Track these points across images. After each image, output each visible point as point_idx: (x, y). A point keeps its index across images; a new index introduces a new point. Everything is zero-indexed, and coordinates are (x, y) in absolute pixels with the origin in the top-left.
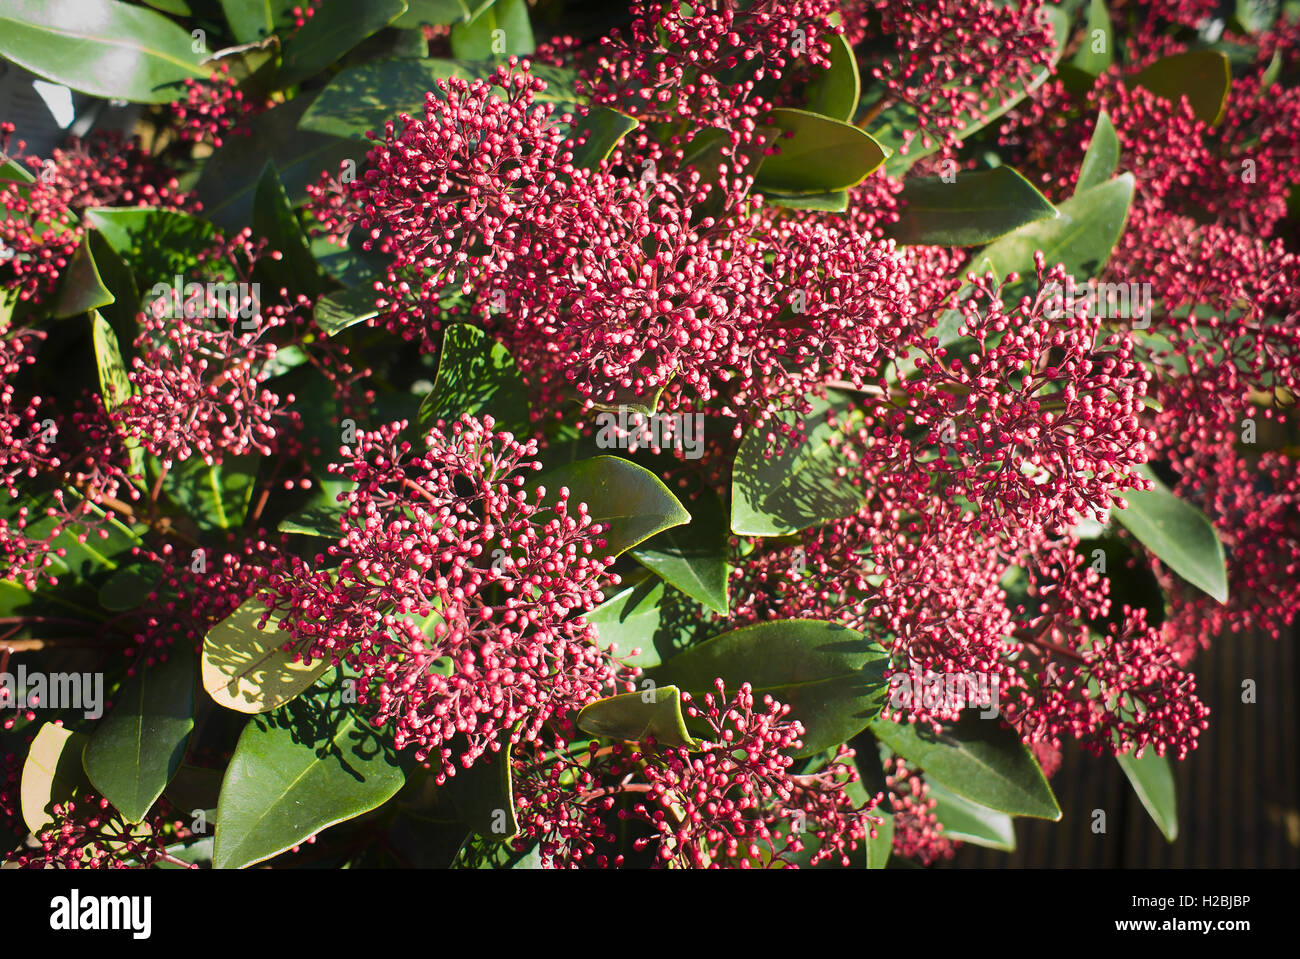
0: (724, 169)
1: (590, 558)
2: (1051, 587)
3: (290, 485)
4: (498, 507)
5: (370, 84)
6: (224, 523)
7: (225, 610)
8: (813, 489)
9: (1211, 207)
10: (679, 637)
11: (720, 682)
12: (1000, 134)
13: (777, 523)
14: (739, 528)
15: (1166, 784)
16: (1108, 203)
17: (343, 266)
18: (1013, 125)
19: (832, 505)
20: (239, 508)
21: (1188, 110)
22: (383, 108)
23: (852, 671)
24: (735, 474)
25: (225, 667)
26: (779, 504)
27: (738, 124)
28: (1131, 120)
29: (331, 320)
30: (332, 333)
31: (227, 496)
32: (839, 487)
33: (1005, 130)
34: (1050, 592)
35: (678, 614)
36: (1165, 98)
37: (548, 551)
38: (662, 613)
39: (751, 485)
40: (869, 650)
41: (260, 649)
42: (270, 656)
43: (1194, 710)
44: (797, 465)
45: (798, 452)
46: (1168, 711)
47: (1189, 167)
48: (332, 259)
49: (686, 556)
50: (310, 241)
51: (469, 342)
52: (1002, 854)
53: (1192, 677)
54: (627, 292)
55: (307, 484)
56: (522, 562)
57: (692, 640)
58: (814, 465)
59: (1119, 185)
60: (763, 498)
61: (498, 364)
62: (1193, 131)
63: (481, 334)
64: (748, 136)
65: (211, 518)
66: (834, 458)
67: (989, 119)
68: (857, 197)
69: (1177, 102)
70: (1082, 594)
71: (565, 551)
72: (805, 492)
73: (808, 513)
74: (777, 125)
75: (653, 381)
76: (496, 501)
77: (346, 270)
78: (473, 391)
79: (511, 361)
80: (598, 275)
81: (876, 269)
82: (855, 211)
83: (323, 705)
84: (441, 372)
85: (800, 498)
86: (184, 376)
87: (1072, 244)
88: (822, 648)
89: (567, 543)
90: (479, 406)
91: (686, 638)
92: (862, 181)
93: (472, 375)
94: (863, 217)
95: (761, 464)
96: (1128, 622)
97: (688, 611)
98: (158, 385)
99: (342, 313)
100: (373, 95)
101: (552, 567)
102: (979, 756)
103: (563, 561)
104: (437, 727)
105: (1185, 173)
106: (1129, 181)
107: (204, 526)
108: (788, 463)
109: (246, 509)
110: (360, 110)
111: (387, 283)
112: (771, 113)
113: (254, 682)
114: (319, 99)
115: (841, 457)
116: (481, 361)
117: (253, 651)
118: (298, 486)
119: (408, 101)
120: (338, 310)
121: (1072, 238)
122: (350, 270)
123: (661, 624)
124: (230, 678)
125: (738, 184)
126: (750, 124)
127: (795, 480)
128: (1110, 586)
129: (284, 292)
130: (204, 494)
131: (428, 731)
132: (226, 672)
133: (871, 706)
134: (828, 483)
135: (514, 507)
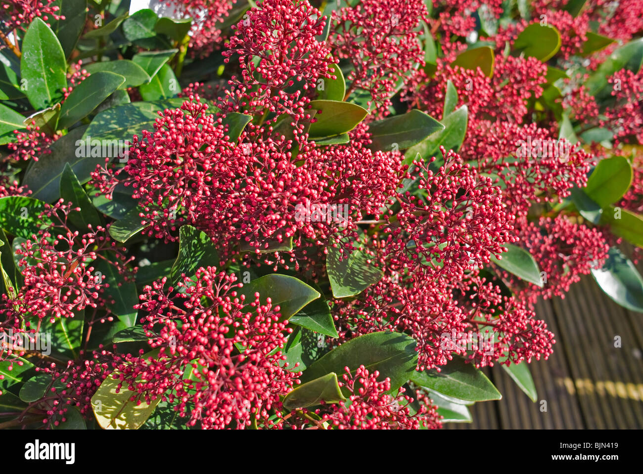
0: (296, 132)
1: (278, 322)
2: (475, 295)
3: (103, 321)
4: (227, 308)
5: (112, 118)
6: (71, 347)
7: (94, 388)
8: (361, 272)
9: (493, 114)
10: (311, 354)
11: (347, 368)
12: (400, 97)
13: (352, 290)
14: (337, 295)
15: (527, 376)
16: (458, 119)
17: (111, 208)
18: (406, 92)
19: (371, 277)
20: (78, 338)
21: (481, 73)
22: (121, 129)
23: (400, 352)
24: (328, 271)
25: (107, 415)
26: (349, 281)
27: (297, 110)
28: (459, 81)
29: (121, 235)
30: (123, 241)
31: (70, 333)
32: (370, 268)
33: (402, 95)
34: (475, 297)
35: (309, 343)
36: (470, 69)
37: (258, 323)
38: (302, 344)
39: (335, 275)
40: (406, 340)
41: (119, 403)
42: (125, 405)
43: (549, 336)
44: (350, 262)
45: (349, 257)
46: (538, 339)
47: (486, 98)
48: (105, 206)
49: (310, 315)
50: (92, 200)
51: (190, 233)
52: (467, 424)
53: (543, 322)
54: (275, 195)
55: (111, 319)
56: (247, 332)
57: (317, 354)
58: (357, 261)
59: (462, 110)
60: (342, 280)
61: (204, 241)
62: (485, 82)
63: (194, 228)
64: (303, 115)
65: (64, 346)
66: (364, 256)
67: (397, 90)
68: (353, 135)
69: (476, 70)
70: (489, 295)
71: (266, 322)
72: (358, 274)
73: (363, 283)
74: (314, 109)
75: (289, 234)
76: (226, 305)
77: (113, 210)
78: (194, 256)
79: (209, 239)
80: (258, 190)
81: (379, 165)
82: (353, 142)
83: (153, 424)
84: (180, 250)
85: (357, 277)
86: (56, 275)
87: (445, 140)
88: (385, 343)
89: (266, 318)
90: (197, 263)
91: (314, 354)
92: (355, 127)
93: (193, 249)
94: (357, 144)
95: (336, 265)
96: (507, 304)
97: (312, 341)
98: (42, 282)
99: (124, 231)
100: (114, 123)
101: (262, 331)
102: (458, 378)
103: (266, 326)
104: (222, 419)
105: (485, 101)
106: (464, 107)
107: (61, 351)
108: (346, 263)
109: (81, 338)
110: (110, 132)
111: (145, 212)
112: (310, 104)
113: (122, 419)
114: (89, 129)
115: (366, 255)
116: (195, 241)
117: (116, 405)
118: (107, 321)
119: (132, 124)
120: (121, 230)
121: (445, 137)
122: (115, 210)
123: (303, 350)
124: (110, 420)
125: (303, 137)
126: (302, 109)
127: (351, 269)
128: (500, 288)
129: (90, 226)
130: (58, 335)
131: (218, 422)
132: (107, 417)
133: (412, 365)
134: (366, 268)
135: (234, 307)
